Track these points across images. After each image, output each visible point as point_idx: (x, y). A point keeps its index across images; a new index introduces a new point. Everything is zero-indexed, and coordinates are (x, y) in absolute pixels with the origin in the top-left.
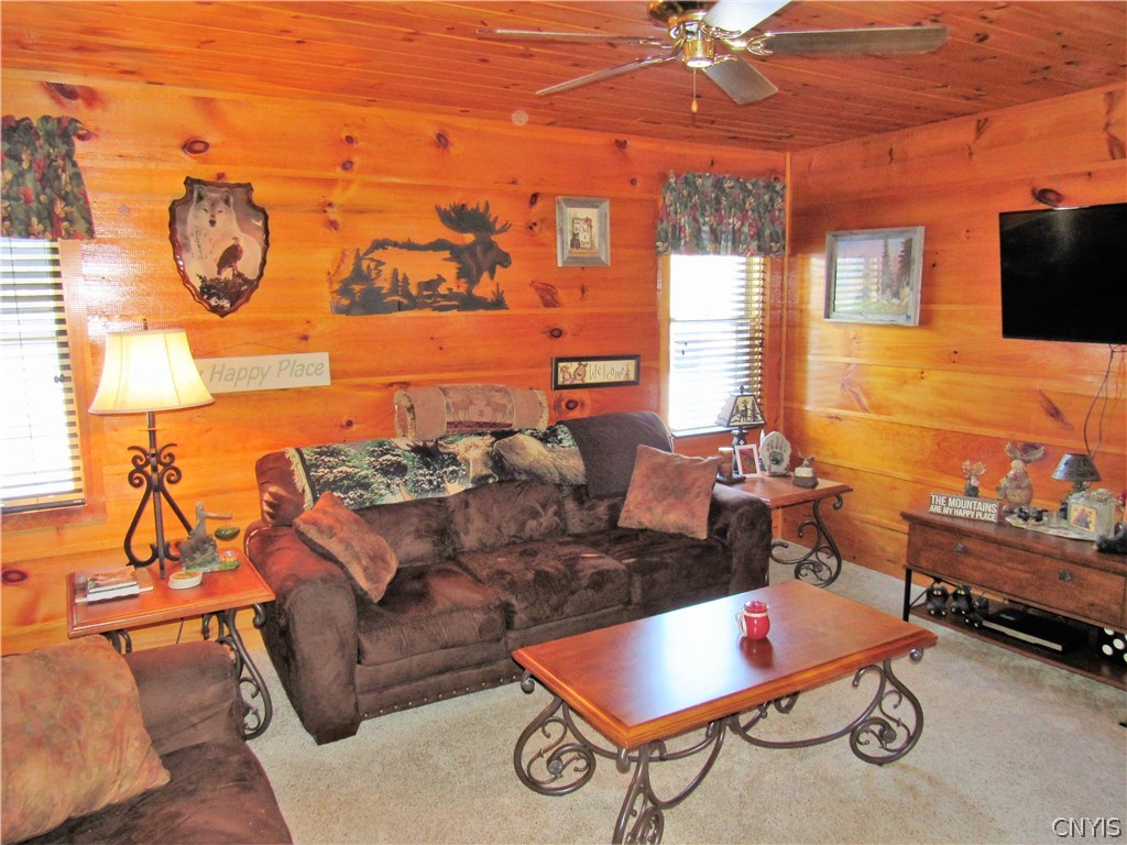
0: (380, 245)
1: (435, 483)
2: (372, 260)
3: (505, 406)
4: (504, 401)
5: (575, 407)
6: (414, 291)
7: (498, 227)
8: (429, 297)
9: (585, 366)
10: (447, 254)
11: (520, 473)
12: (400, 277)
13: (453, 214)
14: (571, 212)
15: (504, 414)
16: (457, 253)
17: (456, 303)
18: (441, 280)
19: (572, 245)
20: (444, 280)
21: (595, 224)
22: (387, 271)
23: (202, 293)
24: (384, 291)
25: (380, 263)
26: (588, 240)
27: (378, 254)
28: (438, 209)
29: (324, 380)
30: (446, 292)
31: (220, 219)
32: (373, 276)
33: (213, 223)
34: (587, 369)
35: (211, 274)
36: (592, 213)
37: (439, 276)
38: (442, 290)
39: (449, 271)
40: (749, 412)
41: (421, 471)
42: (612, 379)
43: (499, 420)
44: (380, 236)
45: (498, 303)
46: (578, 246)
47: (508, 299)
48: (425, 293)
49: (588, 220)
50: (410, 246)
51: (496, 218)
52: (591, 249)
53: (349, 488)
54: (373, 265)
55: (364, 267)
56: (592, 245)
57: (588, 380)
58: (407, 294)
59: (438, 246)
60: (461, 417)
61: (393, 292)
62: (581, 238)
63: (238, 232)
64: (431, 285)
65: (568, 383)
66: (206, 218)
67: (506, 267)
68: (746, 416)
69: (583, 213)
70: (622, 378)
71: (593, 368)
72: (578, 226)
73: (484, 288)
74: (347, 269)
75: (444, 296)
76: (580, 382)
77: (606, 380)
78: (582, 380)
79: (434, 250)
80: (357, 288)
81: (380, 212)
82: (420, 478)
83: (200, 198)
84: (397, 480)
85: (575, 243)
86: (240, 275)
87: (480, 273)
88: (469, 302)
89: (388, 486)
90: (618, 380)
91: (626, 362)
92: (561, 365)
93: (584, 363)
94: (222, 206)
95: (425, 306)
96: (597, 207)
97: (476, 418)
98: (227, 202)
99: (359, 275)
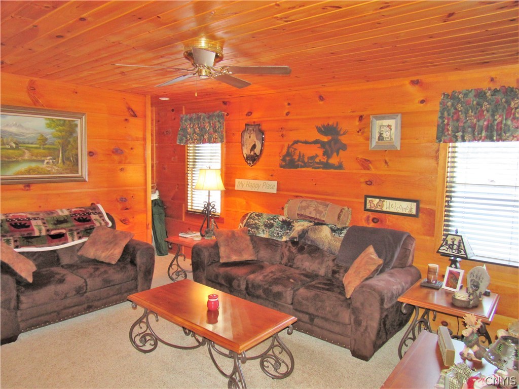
0: (296, 142)
1: (280, 235)
2: (293, 148)
3: (322, 212)
4: (323, 210)
5: (377, 222)
6: (306, 160)
7: (342, 132)
8: (311, 163)
9: (383, 202)
10: (319, 145)
11: (308, 241)
12: (302, 155)
13: (322, 129)
14: (378, 123)
15: (320, 215)
16: (323, 145)
17: (322, 166)
18: (317, 156)
19: (379, 139)
20: (318, 156)
21: (393, 128)
22: (297, 152)
23: (246, 159)
24: (296, 160)
25: (295, 149)
26: (388, 136)
27: (295, 146)
28: (317, 127)
29: (275, 191)
30: (319, 161)
31: (252, 136)
32: (293, 154)
33: (250, 137)
34: (385, 203)
35: (248, 154)
36: (392, 122)
37: (316, 154)
38: (317, 160)
39: (320, 152)
40: (455, 247)
41: (277, 229)
42: (400, 211)
43: (318, 217)
44: (296, 139)
45: (340, 167)
46: (382, 140)
47: (344, 165)
48: (310, 161)
49: (390, 127)
50: (306, 142)
51: (341, 129)
52: (390, 140)
53: (253, 228)
54: (293, 150)
55: (290, 151)
56: (391, 139)
57: (384, 209)
58: (303, 161)
59: (316, 142)
60: (302, 212)
61: (299, 160)
62: (384, 135)
63: (256, 140)
64: (312, 158)
65: (373, 209)
66: (249, 136)
67: (344, 150)
68: (452, 249)
69: (386, 122)
70: (407, 212)
71: (388, 204)
72: (382, 129)
73: (334, 161)
74: (285, 151)
75: (317, 163)
76: (380, 210)
77: (396, 211)
78: (381, 208)
79: (315, 144)
80: (288, 158)
81: (297, 130)
82: (275, 231)
83: (248, 130)
84: (267, 230)
85: (381, 138)
86: (255, 154)
87: (332, 153)
88: (327, 166)
89: (263, 231)
90: (404, 212)
91: (410, 203)
92: (369, 199)
93: (382, 200)
94: (252, 132)
95: (309, 167)
96: (394, 119)
97: (308, 214)
98: (254, 130)
99: (288, 154)
